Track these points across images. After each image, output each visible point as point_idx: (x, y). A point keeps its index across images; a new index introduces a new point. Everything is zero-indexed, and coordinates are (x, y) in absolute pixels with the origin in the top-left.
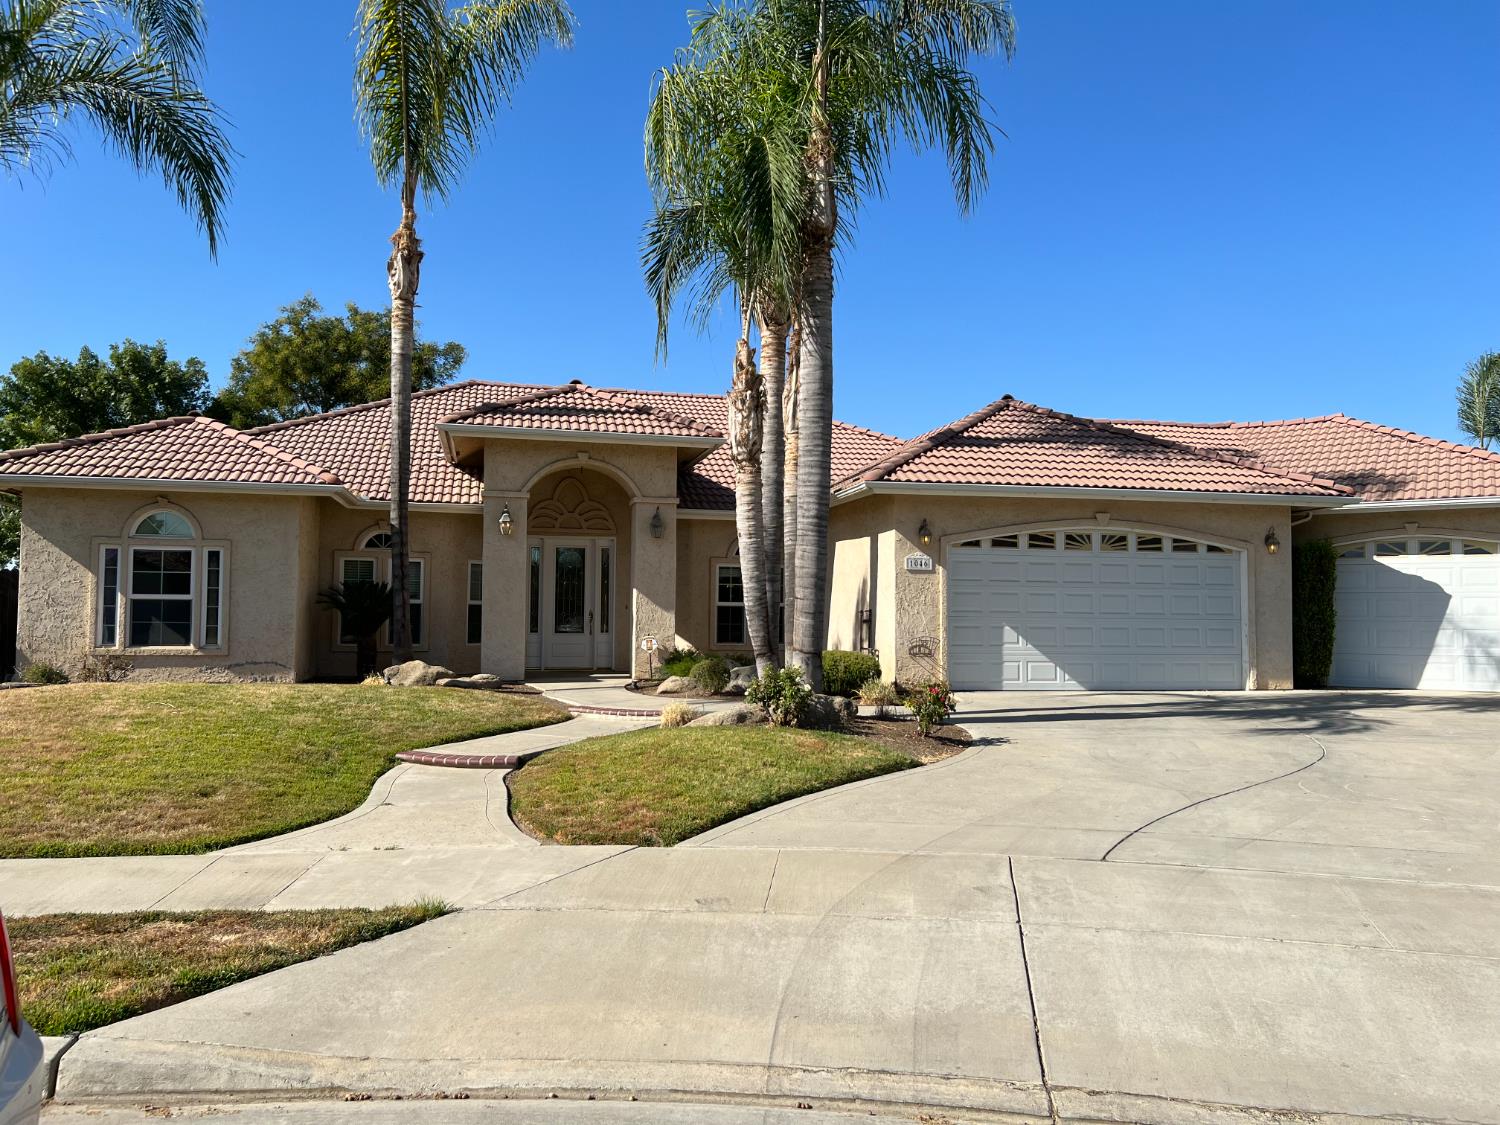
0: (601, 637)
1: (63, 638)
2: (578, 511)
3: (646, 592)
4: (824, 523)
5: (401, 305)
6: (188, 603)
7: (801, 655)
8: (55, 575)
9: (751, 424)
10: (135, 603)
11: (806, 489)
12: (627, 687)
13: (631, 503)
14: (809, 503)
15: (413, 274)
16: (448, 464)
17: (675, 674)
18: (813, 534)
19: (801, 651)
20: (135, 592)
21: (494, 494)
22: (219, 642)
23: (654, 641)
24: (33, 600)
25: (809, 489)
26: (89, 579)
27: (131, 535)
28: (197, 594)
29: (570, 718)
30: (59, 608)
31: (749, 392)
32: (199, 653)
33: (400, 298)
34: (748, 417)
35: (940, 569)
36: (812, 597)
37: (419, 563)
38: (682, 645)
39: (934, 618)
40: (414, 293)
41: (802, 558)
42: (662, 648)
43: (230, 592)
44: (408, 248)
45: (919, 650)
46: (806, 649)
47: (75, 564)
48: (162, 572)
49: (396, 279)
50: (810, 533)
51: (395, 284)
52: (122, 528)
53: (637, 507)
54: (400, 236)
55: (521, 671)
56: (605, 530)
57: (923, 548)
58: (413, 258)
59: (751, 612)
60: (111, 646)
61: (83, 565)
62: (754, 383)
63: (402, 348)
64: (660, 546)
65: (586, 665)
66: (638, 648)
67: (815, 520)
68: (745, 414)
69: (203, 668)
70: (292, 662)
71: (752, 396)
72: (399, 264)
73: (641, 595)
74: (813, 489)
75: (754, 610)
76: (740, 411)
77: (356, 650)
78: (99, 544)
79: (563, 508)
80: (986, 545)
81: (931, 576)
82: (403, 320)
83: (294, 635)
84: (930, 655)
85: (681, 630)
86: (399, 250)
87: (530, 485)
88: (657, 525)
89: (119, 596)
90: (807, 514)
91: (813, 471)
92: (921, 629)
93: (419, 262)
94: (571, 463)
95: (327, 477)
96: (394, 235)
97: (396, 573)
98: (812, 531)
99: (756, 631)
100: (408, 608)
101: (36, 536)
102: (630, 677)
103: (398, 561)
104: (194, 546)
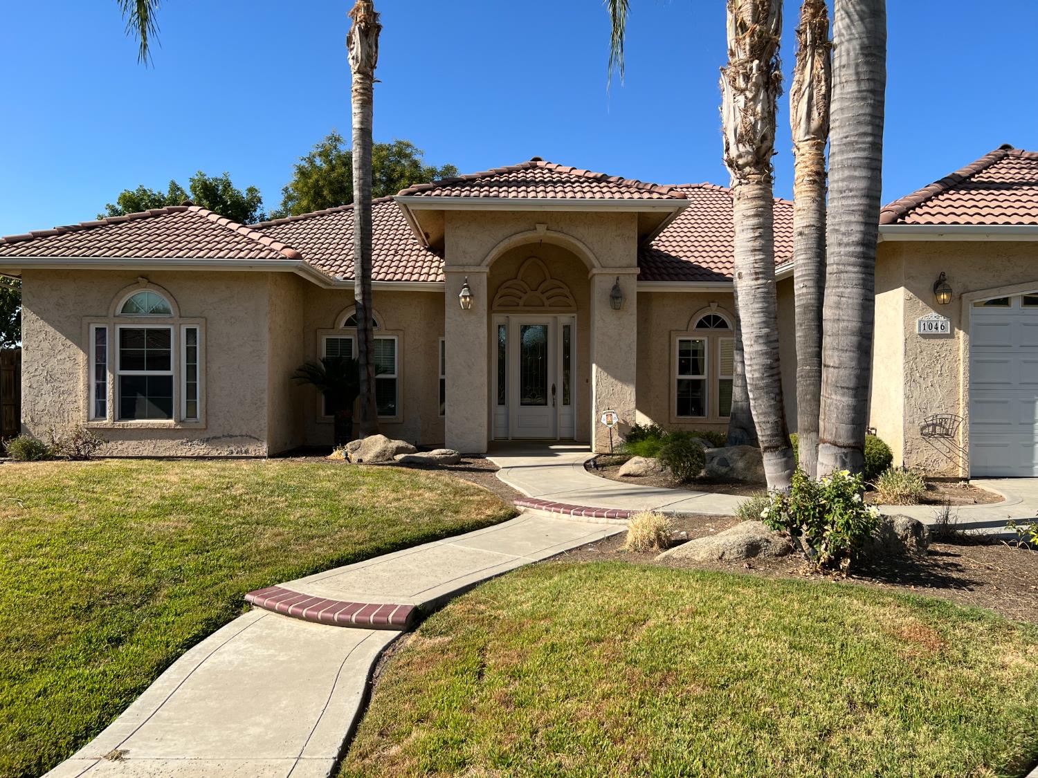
0: (563, 410)
1: (61, 412)
2: (540, 289)
3: (604, 367)
4: (872, 253)
5: (360, 79)
6: (170, 377)
7: (834, 450)
8: (52, 353)
9: (759, 108)
10: (123, 378)
11: (845, 202)
12: (587, 466)
13: (590, 276)
14: (849, 223)
15: (370, 47)
16: (422, 248)
17: (637, 454)
18: (856, 269)
19: (835, 444)
20: (122, 368)
21: (455, 269)
22: (198, 416)
23: (614, 415)
24: (34, 376)
25: (849, 202)
26: (81, 357)
27: (117, 314)
28: (177, 370)
29: (515, 515)
30: (57, 384)
31: (756, 62)
32: (178, 427)
33: (359, 71)
34: (754, 99)
35: (961, 333)
36: (853, 364)
37: (394, 340)
38: (643, 421)
39: (952, 392)
40: (373, 67)
41: (838, 306)
42: (622, 422)
43: (206, 367)
44: (365, 20)
45: (936, 430)
46: (842, 441)
47: (69, 342)
48: (145, 349)
49: (354, 52)
50: (850, 268)
51: (353, 58)
52: (108, 308)
53: (597, 279)
54: (358, 9)
55: (484, 445)
56: (565, 308)
57: (941, 308)
58: (371, 30)
59: (756, 388)
60: (102, 420)
61: (76, 344)
62: (763, 49)
63: (362, 123)
64: (620, 318)
65: (548, 434)
66: (598, 422)
67: (859, 249)
68: (750, 95)
69: (184, 441)
70: (265, 434)
71: (759, 68)
72: (356, 38)
73: (600, 370)
74: (856, 201)
75: (761, 383)
76: (742, 91)
77: (333, 421)
78: (89, 323)
79: (526, 286)
80: (1016, 304)
81: (949, 341)
82: (362, 94)
83: (265, 409)
84: (947, 435)
85: (642, 405)
86: (357, 23)
87: (489, 259)
88: (616, 296)
89: (108, 374)
90: (845, 240)
91: (857, 174)
92: (936, 404)
93: (377, 35)
94: (530, 236)
95: (288, 252)
96: (352, 10)
97: (362, 349)
98: (854, 265)
99: (764, 414)
100: (373, 383)
101: (34, 317)
102: (590, 450)
103: (362, 337)
104: (173, 324)
